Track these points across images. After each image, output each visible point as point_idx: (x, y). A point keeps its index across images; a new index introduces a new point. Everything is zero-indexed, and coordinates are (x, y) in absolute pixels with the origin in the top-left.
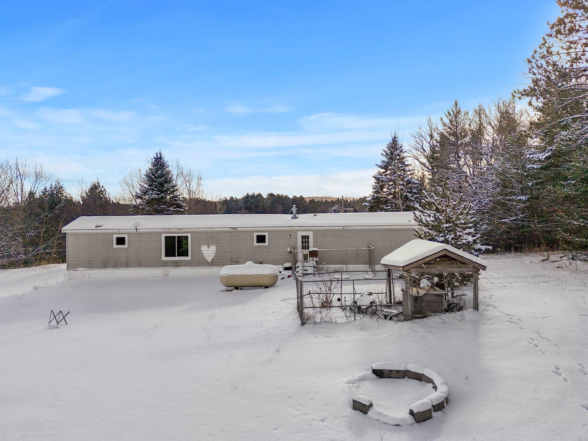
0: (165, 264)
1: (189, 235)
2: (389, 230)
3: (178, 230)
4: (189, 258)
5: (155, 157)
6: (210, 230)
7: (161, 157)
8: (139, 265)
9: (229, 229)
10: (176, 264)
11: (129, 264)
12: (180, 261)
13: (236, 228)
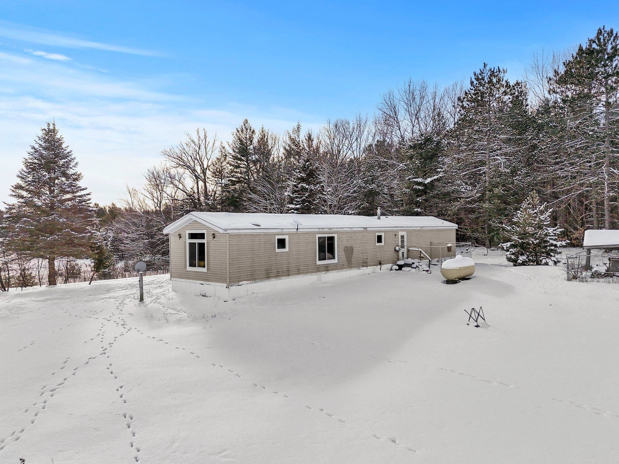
0: (318, 269)
1: (336, 236)
2: (438, 230)
3: (329, 230)
4: (335, 261)
5: (46, 128)
6: (351, 230)
7: (54, 130)
8: (297, 272)
9: (362, 229)
10: (327, 269)
11: (291, 271)
12: (330, 265)
13: (365, 228)
